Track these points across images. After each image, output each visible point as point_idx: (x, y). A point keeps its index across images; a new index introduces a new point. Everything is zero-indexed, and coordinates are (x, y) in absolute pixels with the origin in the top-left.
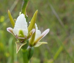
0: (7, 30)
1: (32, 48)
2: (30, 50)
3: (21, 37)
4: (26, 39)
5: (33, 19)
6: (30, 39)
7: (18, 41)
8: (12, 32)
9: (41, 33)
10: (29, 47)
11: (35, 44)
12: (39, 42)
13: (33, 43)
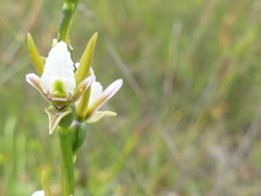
0: (28, 80)
1: (83, 124)
2: (78, 128)
3: (57, 96)
4: (69, 102)
5: (85, 56)
6: (78, 103)
7: (51, 107)
8: (37, 84)
9: (104, 89)
10: (74, 123)
11: (88, 116)
12: (97, 112)
13: (85, 114)
